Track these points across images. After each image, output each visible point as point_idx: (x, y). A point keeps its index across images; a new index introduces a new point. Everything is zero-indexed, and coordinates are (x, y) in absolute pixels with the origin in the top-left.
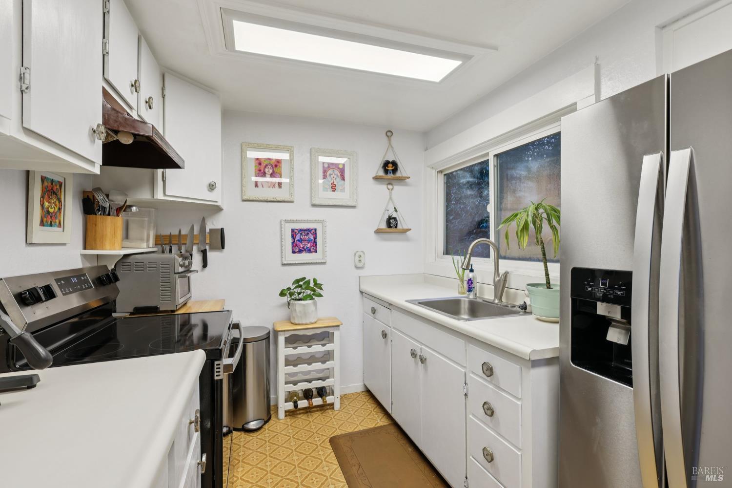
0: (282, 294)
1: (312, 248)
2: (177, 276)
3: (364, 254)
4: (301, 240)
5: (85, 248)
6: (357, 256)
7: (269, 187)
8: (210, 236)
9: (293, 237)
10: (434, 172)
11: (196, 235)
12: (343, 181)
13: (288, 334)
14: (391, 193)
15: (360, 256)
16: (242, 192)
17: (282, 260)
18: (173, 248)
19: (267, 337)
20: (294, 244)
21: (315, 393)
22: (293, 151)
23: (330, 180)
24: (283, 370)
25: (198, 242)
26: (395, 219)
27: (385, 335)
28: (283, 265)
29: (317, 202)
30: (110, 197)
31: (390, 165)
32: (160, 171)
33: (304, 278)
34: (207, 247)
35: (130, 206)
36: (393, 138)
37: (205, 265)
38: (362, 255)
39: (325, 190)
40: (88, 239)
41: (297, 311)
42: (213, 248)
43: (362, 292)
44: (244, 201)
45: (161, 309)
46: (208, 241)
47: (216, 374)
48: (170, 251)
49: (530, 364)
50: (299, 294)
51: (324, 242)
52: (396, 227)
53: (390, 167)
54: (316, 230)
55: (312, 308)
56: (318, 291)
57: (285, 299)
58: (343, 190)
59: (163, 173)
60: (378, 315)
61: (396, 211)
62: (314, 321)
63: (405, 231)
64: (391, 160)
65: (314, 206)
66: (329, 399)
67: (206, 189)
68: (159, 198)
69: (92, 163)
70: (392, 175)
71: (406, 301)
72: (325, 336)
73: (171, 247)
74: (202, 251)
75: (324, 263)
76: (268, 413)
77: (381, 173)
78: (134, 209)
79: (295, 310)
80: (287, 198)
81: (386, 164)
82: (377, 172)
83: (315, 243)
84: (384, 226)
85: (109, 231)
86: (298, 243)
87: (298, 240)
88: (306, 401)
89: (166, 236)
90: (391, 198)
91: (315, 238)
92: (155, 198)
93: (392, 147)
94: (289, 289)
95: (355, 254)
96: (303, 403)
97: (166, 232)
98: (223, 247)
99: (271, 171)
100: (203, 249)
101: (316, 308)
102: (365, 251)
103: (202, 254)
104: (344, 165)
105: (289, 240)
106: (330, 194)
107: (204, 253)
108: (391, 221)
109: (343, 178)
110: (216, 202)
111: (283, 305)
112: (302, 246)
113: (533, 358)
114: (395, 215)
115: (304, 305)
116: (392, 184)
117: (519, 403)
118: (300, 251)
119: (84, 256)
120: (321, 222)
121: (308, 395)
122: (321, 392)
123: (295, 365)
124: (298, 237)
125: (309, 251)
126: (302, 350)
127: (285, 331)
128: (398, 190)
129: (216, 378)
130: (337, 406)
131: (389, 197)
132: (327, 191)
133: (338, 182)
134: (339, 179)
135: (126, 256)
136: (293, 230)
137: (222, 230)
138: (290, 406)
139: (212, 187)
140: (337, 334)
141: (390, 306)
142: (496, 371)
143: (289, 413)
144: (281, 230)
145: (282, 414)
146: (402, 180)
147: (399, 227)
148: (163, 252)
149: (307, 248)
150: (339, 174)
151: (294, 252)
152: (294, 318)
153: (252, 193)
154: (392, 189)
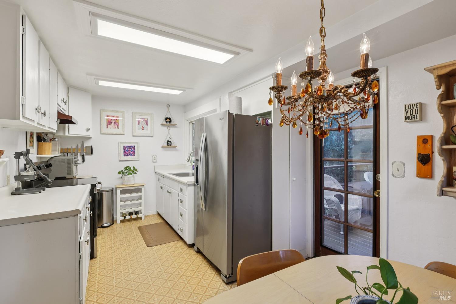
0: (119, 173)
1: (133, 154)
2: (73, 165)
3: (157, 156)
4: (128, 151)
5: (37, 155)
6: (153, 157)
7: (113, 128)
8: (86, 149)
9: (124, 149)
10: (188, 122)
11: (80, 149)
12: (147, 126)
13: (121, 189)
14: (169, 131)
15: (155, 157)
16: (101, 130)
17: (119, 159)
18: (68, 154)
19: (112, 190)
20: (125, 152)
21: (134, 213)
22: (124, 113)
23: (141, 125)
24: (119, 204)
25: (80, 151)
26: (170, 142)
27: (161, 188)
28: (120, 161)
29: (135, 135)
30: (48, 135)
31: (168, 119)
32: (67, 125)
33: (129, 166)
34: (85, 154)
35: (55, 139)
36: (170, 108)
37: (83, 161)
38: (156, 157)
39: (139, 129)
40: (39, 151)
41: (126, 180)
42: (87, 154)
43: (155, 172)
44: (101, 134)
45: (67, 178)
46: (85, 151)
47: (94, 191)
48: (68, 155)
49: (188, 185)
50: (127, 172)
51: (138, 151)
52: (171, 145)
53: (168, 120)
54: (134, 146)
55: (132, 178)
56: (135, 171)
57: (120, 175)
58: (147, 130)
59: (68, 126)
60: (160, 181)
61: (170, 139)
62: (133, 184)
63: (176, 147)
64: (168, 117)
65: (134, 136)
66: (140, 216)
67: (85, 131)
68: (66, 135)
69: (54, 129)
70: (169, 123)
71: (168, 174)
72: (138, 190)
73: (68, 153)
74: (82, 155)
75: (139, 160)
76: (113, 222)
77: (164, 123)
78: (56, 139)
79: (125, 179)
80: (122, 133)
81: (166, 119)
82: (163, 122)
83: (134, 152)
84: (166, 145)
85: (47, 148)
86: (126, 152)
87: (127, 151)
88: (129, 216)
89: (66, 149)
90: (169, 133)
91: (134, 150)
92: (65, 135)
93: (169, 112)
94: (122, 171)
95: (153, 156)
96: (128, 217)
97: (65, 147)
98: (92, 154)
99: (114, 121)
100: (83, 154)
101: (134, 178)
102: (157, 155)
103: (82, 156)
104: (147, 119)
105: (122, 151)
106: (141, 131)
107: (83, 156)
108: (169, 142)
109: (147, 124)
110: (90, 135)
111: (119, 178)
112: (128, 153)
113: (188, 183)
114: (170, 140)
115: (128, 177)
116: (169, 127)
117: (186, 197)
118: (127, 155)
119: (37, 157)
120: (137, 143)
121: (131, 214)
122: (137, 213)
123: (125, 202)
124: (126, 149)
125: (132, 155)
126: (128, 195)
127: (120, 188)
128: (172, 129)
129: (94, 193)
130: (143, 218)
131: (168, 132)
132: (140, 130)
133: (145, 126)
134: (145, 125)
135: (52, 158)
136: (124, 146)
137: (91, 146)
138: (123, 218)
139: (88, 130)
140: (143, 189)
141: (163, 176)
142: (183, 190)
143: (122, 221)
144: (119, 147)
145: (119, 222)
146: (174, 125)
147: (173, 145)
148: (64, 156)
149: (131, 154)
150: (145, 123)
151: (124, 156)
152: (124, 183)
153: (105, 130)
154: (169, 129)
